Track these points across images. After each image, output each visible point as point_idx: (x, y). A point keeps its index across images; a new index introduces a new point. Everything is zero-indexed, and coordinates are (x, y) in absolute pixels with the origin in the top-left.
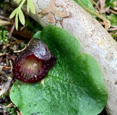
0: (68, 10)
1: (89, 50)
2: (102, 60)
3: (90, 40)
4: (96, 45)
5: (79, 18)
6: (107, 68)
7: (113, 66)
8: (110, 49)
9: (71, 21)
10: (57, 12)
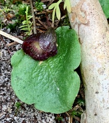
0: (88, 18)
1: (89, 59)
2: (95, 71)
3: (93, 51)
4: (96, 57)
5: (93, 29)
6: (95, 78)
7: (100, 80)
8: (105, 64)
9: (86, 29)
10: (79, 16)
